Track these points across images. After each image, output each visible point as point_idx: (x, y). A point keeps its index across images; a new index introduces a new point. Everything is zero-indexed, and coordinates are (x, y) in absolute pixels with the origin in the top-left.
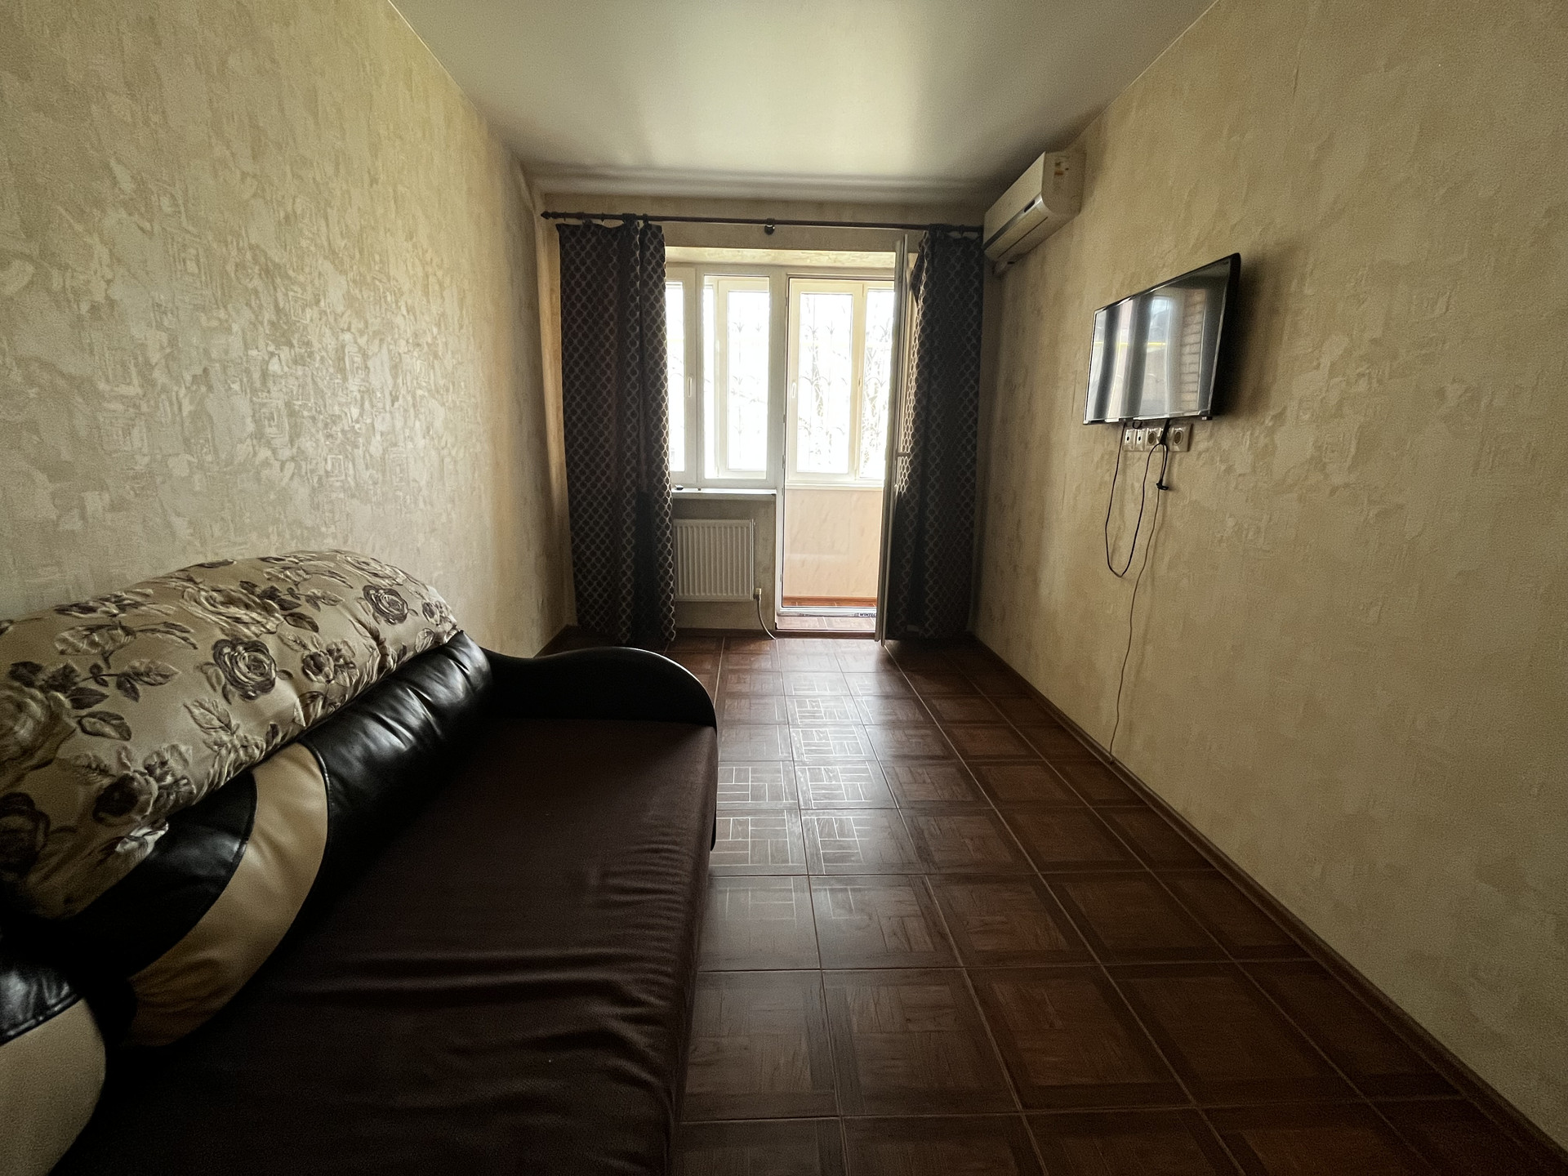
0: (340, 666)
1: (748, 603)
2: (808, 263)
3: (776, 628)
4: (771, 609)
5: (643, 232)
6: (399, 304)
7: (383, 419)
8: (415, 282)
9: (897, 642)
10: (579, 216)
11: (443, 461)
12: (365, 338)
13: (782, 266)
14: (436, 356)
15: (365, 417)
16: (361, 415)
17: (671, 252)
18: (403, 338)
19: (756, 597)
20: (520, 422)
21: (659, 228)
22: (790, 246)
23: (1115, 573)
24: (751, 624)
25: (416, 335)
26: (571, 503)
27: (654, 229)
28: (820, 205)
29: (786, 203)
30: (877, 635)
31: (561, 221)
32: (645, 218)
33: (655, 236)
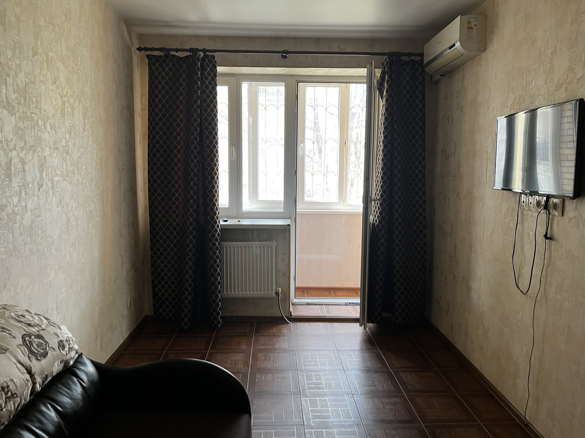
0: (9, 398)
1: (272, 298)
2: (310, 74)
3: (291, 315)
4: (288, 301)
5: (203, 59)
6: (46, 125)
7: (33, 201)
8: (56, 109)
9: (375, 325)
10: (161, 50)
11: (69, 220)
12: (24, 152)
13: (293, 75)
14: (67, 153)
15: (21, 202)
16: (19, 201)
17: (220, 69)
18: (48, 147)
19: (277, 294)
20: (120, 184)
21: (213, 57)
22: (298, 66)
23: (521, 291)
24: (275, 313)
25: (55, 143)
26: (151, 232)
27: (210, 57)
28: (317, 40)
29: (296, 39)
30: (361, 320)
31: (149, 53)
32: (204, 51)
33: (210, 61)
